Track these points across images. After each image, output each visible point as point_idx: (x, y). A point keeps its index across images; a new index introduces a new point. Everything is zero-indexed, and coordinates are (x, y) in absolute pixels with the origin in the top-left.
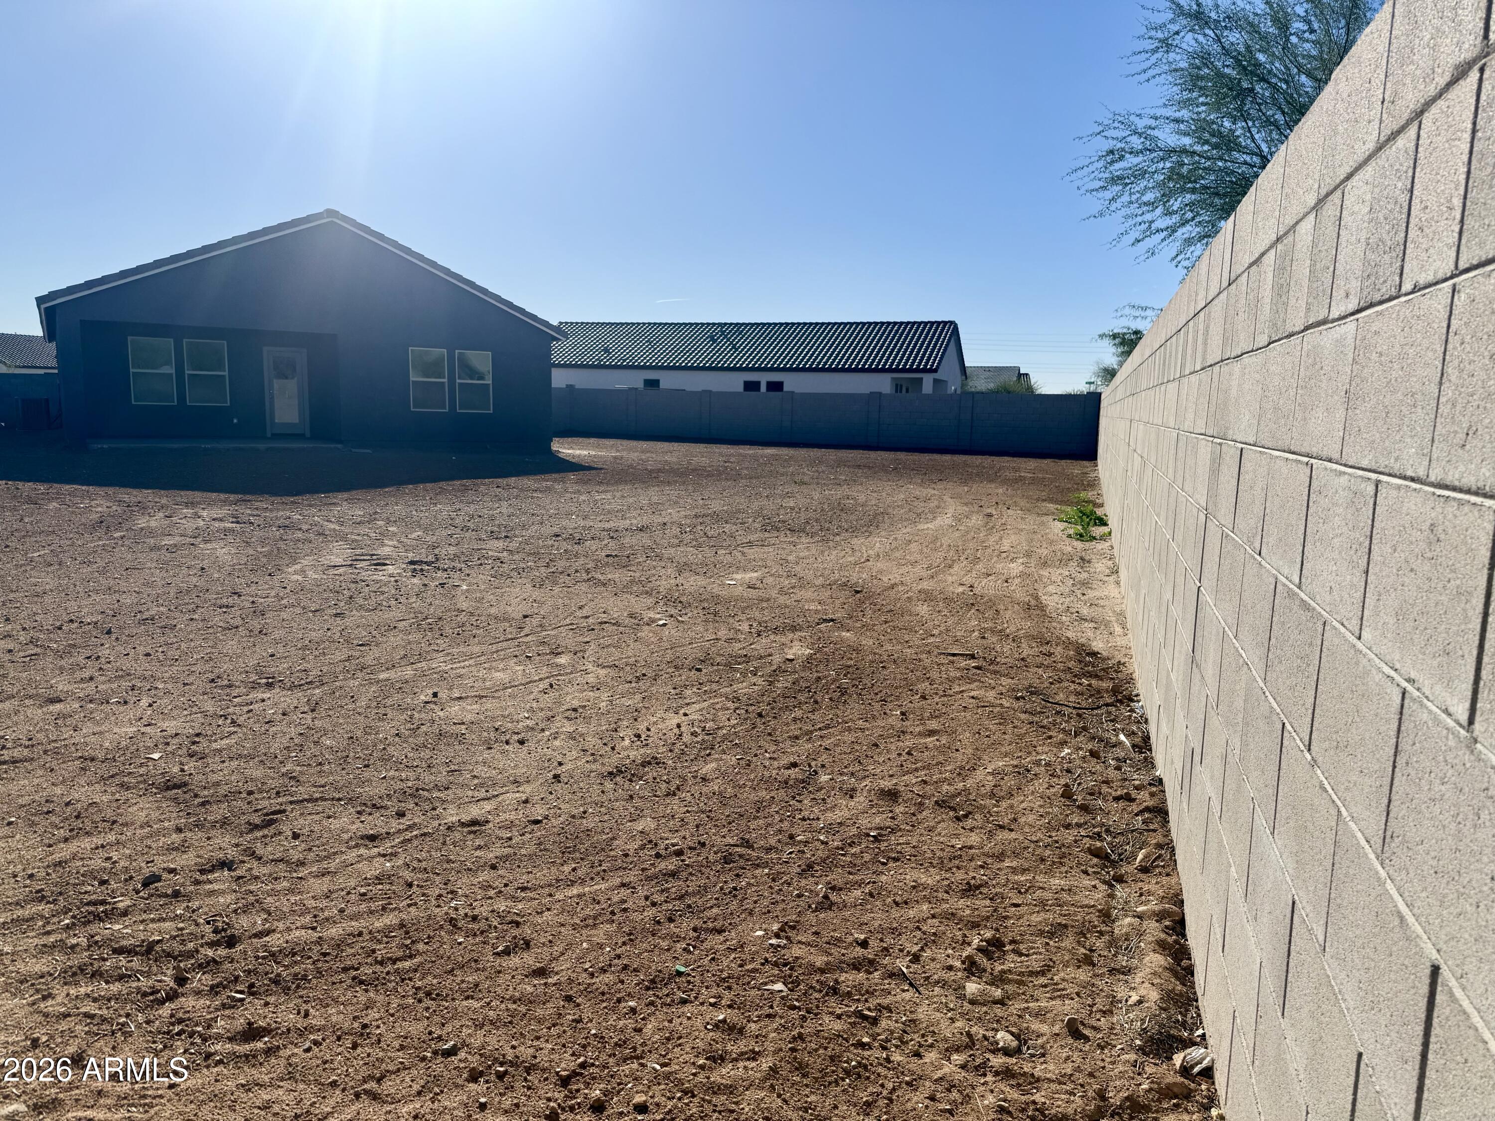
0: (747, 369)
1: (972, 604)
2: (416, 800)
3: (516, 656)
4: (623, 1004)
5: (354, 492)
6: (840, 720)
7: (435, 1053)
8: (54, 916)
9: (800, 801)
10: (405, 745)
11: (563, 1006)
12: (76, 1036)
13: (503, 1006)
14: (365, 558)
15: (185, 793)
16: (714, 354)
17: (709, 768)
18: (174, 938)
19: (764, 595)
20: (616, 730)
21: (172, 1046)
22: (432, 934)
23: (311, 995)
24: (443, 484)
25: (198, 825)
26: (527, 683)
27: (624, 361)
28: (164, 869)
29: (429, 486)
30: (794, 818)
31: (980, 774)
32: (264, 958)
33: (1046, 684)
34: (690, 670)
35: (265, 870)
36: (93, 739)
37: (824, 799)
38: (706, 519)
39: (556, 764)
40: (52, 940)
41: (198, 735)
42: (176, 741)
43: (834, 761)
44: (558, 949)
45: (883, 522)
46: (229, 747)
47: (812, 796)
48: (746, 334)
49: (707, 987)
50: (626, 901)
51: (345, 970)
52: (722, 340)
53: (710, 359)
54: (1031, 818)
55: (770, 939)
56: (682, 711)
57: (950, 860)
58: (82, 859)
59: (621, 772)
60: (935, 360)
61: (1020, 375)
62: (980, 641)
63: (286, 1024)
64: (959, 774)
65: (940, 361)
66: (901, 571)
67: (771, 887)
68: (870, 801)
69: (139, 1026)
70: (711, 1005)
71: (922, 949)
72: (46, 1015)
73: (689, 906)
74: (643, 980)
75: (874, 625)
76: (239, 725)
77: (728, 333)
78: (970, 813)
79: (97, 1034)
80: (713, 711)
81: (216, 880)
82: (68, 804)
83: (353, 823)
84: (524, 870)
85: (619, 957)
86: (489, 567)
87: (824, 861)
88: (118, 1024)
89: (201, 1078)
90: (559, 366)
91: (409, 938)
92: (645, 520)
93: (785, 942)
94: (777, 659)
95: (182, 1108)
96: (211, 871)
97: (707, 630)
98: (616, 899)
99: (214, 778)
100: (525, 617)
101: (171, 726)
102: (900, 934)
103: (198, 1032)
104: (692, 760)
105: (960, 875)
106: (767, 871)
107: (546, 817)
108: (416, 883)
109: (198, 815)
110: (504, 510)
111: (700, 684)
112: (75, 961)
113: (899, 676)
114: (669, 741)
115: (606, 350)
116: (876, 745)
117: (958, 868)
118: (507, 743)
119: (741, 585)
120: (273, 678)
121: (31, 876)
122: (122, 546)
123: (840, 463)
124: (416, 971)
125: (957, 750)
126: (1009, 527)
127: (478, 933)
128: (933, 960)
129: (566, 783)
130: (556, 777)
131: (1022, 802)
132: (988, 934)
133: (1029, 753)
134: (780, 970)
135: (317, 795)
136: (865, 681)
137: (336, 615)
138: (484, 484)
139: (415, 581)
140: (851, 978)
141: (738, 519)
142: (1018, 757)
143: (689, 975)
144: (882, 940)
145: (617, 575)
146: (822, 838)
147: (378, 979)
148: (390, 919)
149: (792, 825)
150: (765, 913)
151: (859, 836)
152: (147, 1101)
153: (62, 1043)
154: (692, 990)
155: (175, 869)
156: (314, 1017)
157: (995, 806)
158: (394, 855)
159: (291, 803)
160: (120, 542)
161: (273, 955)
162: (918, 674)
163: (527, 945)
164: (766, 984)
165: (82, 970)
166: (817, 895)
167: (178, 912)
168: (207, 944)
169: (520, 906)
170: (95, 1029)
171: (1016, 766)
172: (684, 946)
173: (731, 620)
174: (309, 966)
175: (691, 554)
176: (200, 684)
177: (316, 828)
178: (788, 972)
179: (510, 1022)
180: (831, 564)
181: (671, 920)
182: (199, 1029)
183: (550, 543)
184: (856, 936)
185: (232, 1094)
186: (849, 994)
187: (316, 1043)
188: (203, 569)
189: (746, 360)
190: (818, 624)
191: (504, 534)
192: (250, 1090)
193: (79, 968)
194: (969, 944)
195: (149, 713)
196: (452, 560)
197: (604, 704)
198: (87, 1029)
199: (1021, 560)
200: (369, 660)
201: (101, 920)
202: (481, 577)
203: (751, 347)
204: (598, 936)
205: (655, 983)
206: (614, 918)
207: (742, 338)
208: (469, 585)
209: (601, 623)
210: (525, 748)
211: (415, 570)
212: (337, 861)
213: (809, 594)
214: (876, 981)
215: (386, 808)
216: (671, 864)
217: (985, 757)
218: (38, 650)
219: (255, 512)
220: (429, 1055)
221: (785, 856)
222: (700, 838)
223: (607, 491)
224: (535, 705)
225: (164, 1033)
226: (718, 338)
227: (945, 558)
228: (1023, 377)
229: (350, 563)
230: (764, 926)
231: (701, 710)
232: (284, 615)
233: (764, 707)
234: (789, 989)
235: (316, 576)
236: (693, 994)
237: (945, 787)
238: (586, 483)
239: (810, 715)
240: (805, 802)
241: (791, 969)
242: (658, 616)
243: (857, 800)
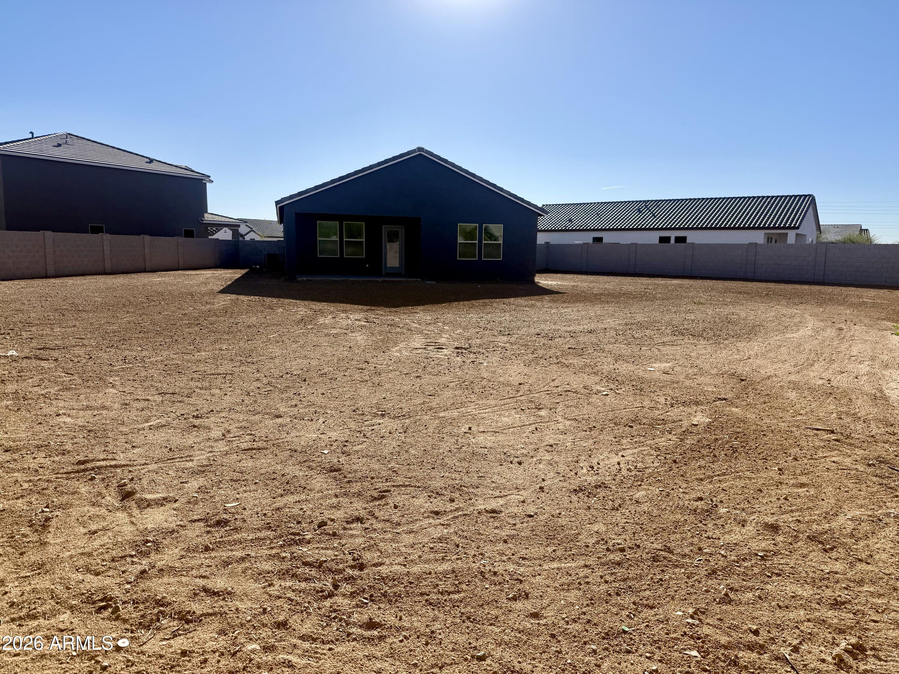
0: (662, 229)
1: (831, 393)
2: (461, 493)
3: (515, 409)
4: (588, 646)
5: (427, 306)
6: (733, 471)
7: (473, 657)
8: (275, 538)
9: (706, 525)
10: (454, 458)
11: (550, 641)
12: (284, 610)
13: (513, 634)
14: (432, 344)
15: (340, 475)
16: (640, 220)
17: (640, 494)
18: (333, 560)
19: (675, 379)
20: (578, 462)
21: (331, 625)
22: (470, 580)
23: (403, 607)
24: (473, 302)
25: (346, 494)
26: (522, 426)
27: (581, 226)
28: (328, 518)
29: (466, 303)
30: (701, 536)
31: (841, 519)
32: (378, 580)
33: (892, 456)
34: (625, 426)
35: (379, 526)
36: (295, 440)
37: (723, 525)
38: (634, 327)
39: (540, 480)
40: (274, 552)
41: (347, 441)
42: (335, 444)
43: (729, 499)
44: (546, 602)
45: (760, 331)
46: (362, 450)
47: (714, 522)
48: (662, 206)
49: (644, 645)
50: (588, 577)
51: (422, 594)
52: (646, 211)
53: (637, 223)
54: (884, 556)
55: (687, 618)
56: (620, 454)
57: (821, 580)
58: (289, 508)
59: (582, 490)
60: (797, 221)
61: (861, 230)
62: (837, 421)
63: (390, 623)
64: (825, 518)
65: (801, 221)
66: (774, 367)
67: (686, 582)
68: (758, 530)
69: (314, 610)
70: (647, 657)
71: (800, 643)
72: (270, 595)
73: (630, 587)
74: (601, 632)
75: (756, 404)
76: (367, 438)
77: (650, 207)
78: (835, 547)
79: (295, 611)
80: (641, 456)
81: (354, 529)
82: (283, 475)
83: (426, 502)
84: (524, 547)
85: (584, 614)
86: (499, 352)
87: (724, 569)
88: (304, 607)
89: (345, 647)
90: (541, 231)
91: (458, 580)
92: (592, 326)
93: (698, 622)
94: (685, 424)
95: (335, 664)
96: (352, 523)
97: (636, 400)
98: (581, 575)
99: (355, 467)
100: (520, 384)
101: (334, 435)
102: (783, 630)
103: (344, 619)
104: (629, 488)
105: (828, 592)
106: (683, 570)
107: (536, 514)
108: (461, 545)
109: (346, 488)
110: (507, 318)
111: (632, 436)
112: (285, 566)
113: (776, 442)
114: (613, 473)
115: (570, 220)
116: (761, 491)
117: (827, 587)
118: (511, 463)
119: (659, 371)
120: (385, 411)
121: (265, 514)
122: (312, 333)
123: (727, 290)
124: (461, 602)
125: (823, 500)
126: (856, 338)
127: (497, 583)
128: (810, 653)
129: (548, 493)
130: (541, 488)
131: (876, 543)
132: (854, 640)
133: (881, 507)
134: (695, 642)
135: (407, 483)
136: (750, 444)
137: (417, 377)
138: (496, 302)
139: (459, 359)
140: (746, 656)
141: (655, 327)
142: (871, 509)
143: (631, 634)
144: (769, 632)
145: (576, 361)
146: (722, 552)
147: (440, 604)
148: (446, 566)
149: (700, 541)
150: (683, 600)
151: (750, 554)
152: (318, 655)
153: (277, 613)
154: (633, 645)
155: (334, 519)
156: (405, 621)
157: (854, 544)
158: (449, 525)
159: (393, 486)
160: (311, 331)
161: (383, 579)
162: (791, 441)
163: (527, 596)
164: (685, 650)
165: (288, 572)
166: (720, 593)
167: (335, 545)
168: (349, 566)
169: (522, 569)
170: (293, 607)
171: (871, 516)
172: (627, 613)
173: (652, 395)
174: (402, 589)
175: (623, 349)
176: (348, 412)
177: (407, 503)
178: (701, 644)
179: (517, 645)
180: (722, 360)
181: (618, 594)
182: (345, 617)
183: (534, 339)
184: (750, 626)
185: (361, 660)
186: (746, 667)
187: (406, 637)
188: (350, 347)
189: (661, 223)
190: (715, 401)
191: (507, 333)
192: (370, 659)
193: (286, 570)
194: (838, 645)
195: (323, 427)
196: (479, 347)
197: (569, 444)
198: (289, 607)
199: (867, 363)
200: (434, 404)
201: (297, 544)
202: (495, 358)
203: (665, 215)
204: (570, 597)
205: (609, 635)
206: (581, 587)
207: (659, 209)
208: (488, 363)
209: (566, 391)
210: (522, 467)
211: (458, 352)
212: (418, 525)
213: (707, 379)
214: (766, 661)
215: (443, 495)
216: (617, 557)
217: (845, 507)
218: (271, 388)
219: (376, 316)
220: (469, 657)
221: (696, 562)
222: (636, 542)
223: (568, 307)
224: (527, 440)
225: (327, 616)
226: (643, 210)
227: (808, 359)
228: (864, 231)
229: (424, 347)
230: (682, 609)
231: (633, 454)
232: (390, 375)
233: (677, 457)
234: (702, 656)
235: (407, 354)
236: (634, 649)
237: (814, 527)
238: (555, 302)
239: (710, 464)
240: (709, 525)
241: (703, 642)
242: (603, 389)
243: (748, 528)
